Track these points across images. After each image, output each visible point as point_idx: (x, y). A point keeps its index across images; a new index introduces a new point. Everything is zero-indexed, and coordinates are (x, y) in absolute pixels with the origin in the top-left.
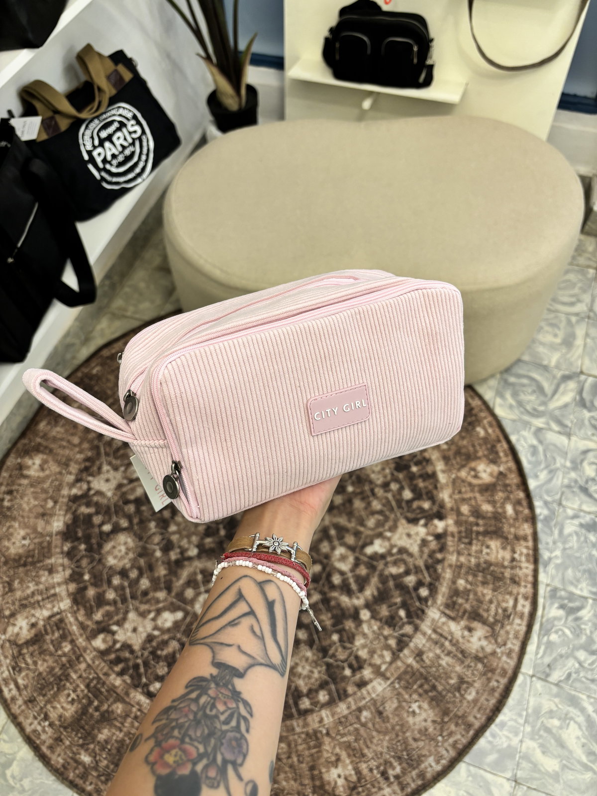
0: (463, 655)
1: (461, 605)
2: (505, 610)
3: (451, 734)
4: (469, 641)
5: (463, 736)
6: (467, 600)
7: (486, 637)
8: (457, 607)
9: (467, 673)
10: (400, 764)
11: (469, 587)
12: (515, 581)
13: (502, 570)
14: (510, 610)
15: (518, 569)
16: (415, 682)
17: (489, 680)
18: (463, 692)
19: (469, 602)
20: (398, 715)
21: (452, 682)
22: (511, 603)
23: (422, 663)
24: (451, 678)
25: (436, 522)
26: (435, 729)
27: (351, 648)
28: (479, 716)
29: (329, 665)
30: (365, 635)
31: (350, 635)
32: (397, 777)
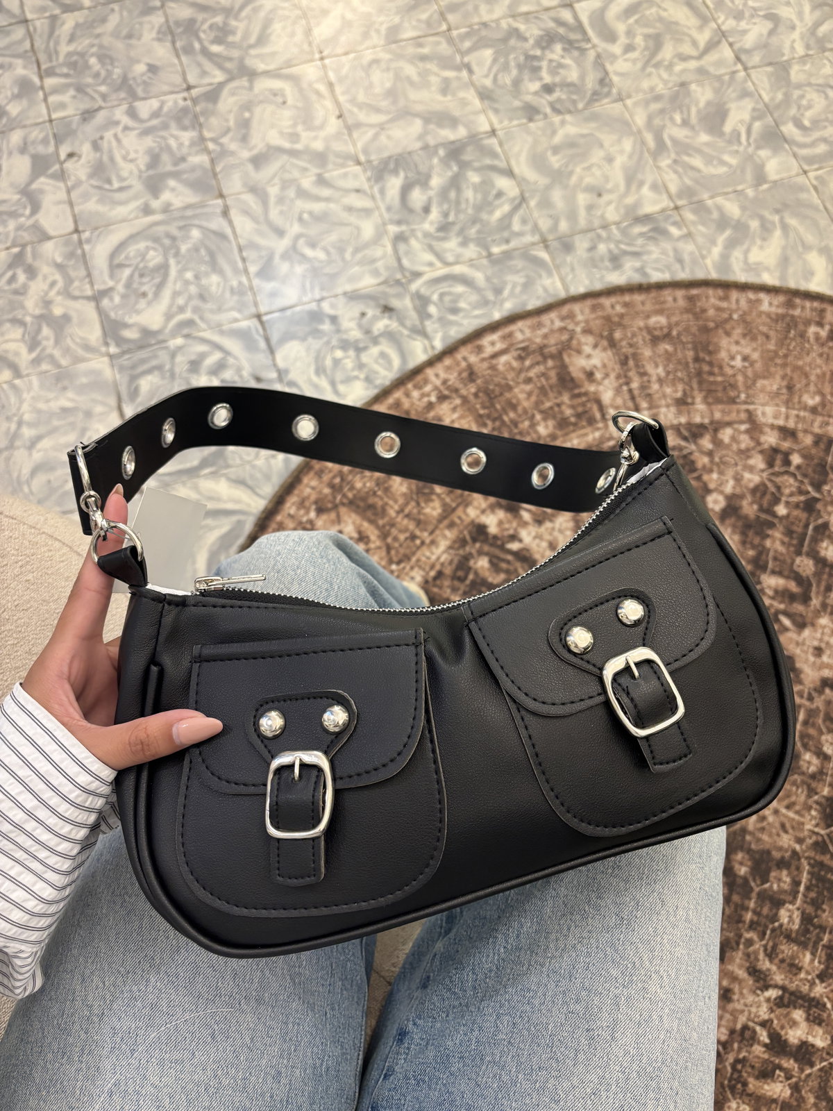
0: (627, 362)
1: (573, 407)
2: (521, 358)
3: (719, 309)
4: (604, 366)
5: (707, 297)
6: (559, 405)
7: (579, 352)
8: (580, 409)
9: (641, 342)
10: (805, 332)
11: (538, 417)
12: (471, 375)
13: (471, 398)
14: (515, 354)
15: (450, 383)
16: (715, 383)
17: (622, 316)
18: (666, 331)
19: (558, 401)
20: (768, 370)
21: (669, 348)
22: (504, 359)
23: (688, 393)
24: (666, 351)
25: (493, 529)
26: (733, 328)
27: (770, 480)
28: (670, 299)
29: (818, 486)
30: (738, 479)
31: (758, 495)
32: (820, 324)
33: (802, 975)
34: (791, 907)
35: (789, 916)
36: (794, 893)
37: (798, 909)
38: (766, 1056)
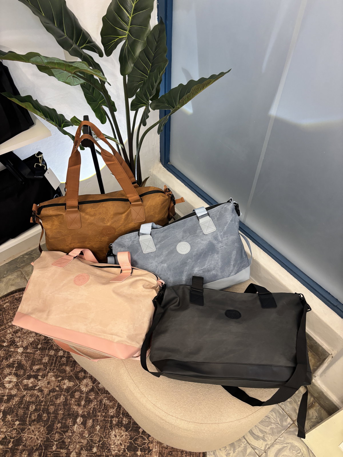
33: (29, 395)
34: (32, 410)
35: (32, 408)
36: (31, 414)
37: (30, 410)
38: (39, 373)
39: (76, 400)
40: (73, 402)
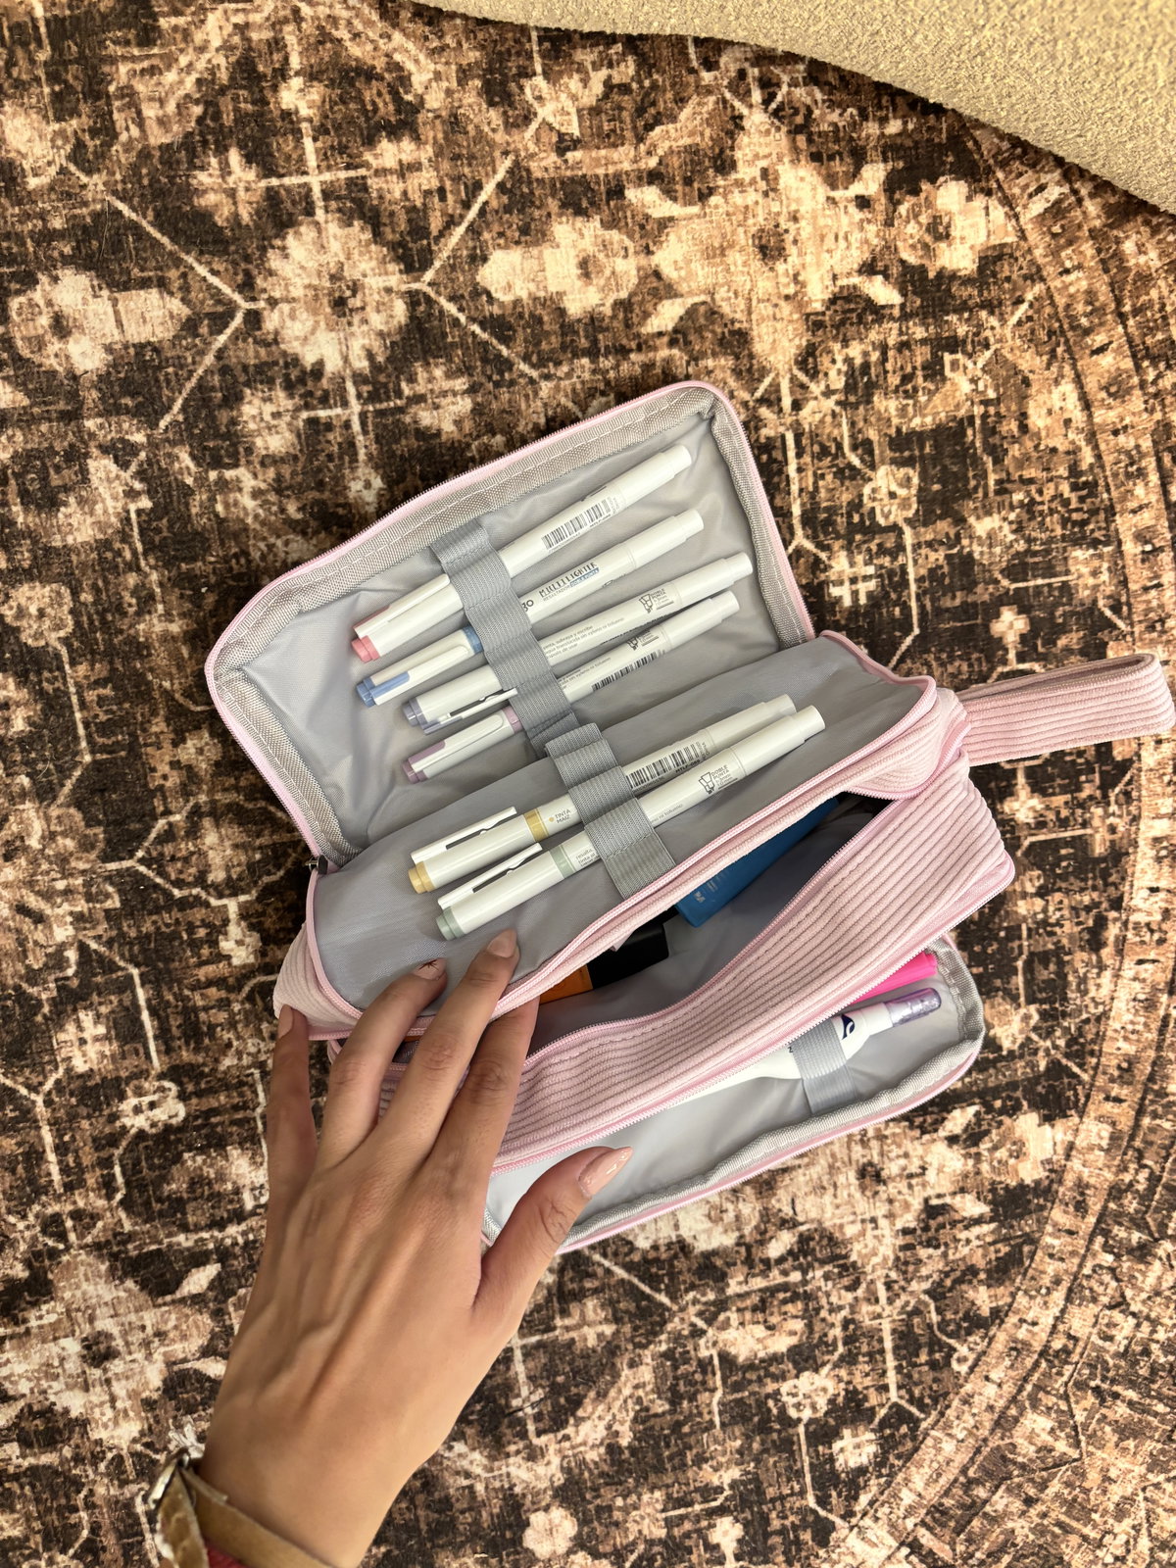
39: (279, 478)
40: (248, 502)
